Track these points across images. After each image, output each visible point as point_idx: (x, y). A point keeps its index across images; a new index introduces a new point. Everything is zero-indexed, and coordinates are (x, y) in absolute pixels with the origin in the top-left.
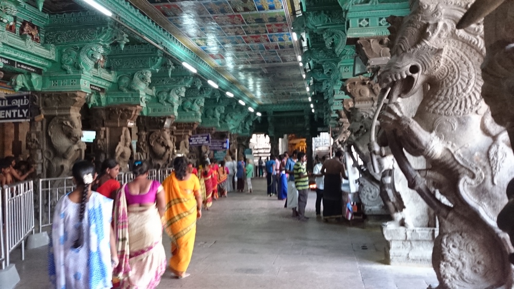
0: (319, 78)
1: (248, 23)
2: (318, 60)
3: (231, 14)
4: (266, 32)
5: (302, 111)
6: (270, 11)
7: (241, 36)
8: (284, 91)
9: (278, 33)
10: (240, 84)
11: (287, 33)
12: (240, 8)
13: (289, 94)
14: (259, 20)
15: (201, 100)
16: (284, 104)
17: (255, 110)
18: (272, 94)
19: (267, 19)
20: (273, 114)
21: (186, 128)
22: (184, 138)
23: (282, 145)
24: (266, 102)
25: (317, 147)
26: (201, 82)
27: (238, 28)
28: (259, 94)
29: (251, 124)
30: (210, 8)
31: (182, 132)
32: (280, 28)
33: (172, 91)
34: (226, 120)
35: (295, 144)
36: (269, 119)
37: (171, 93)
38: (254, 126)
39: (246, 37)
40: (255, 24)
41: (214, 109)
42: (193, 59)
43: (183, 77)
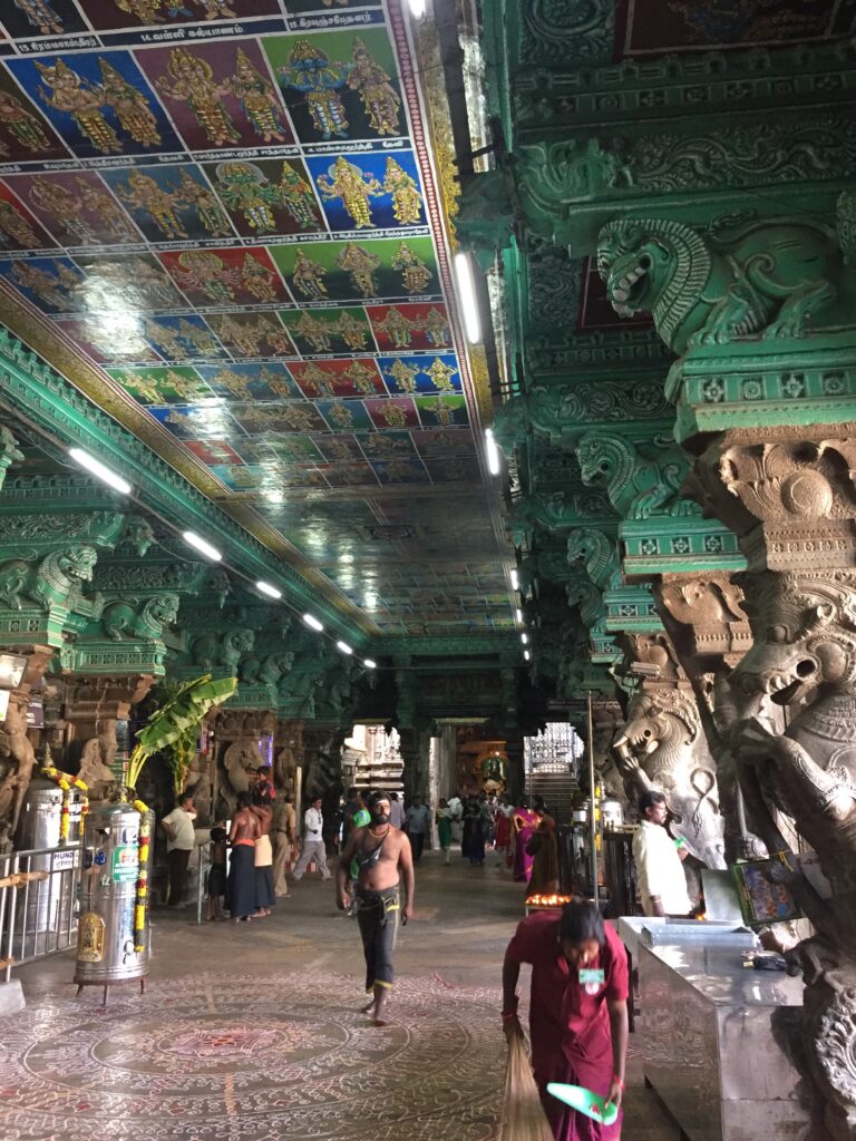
0: (554, 521)
1: (300, 297)
2: (558, 428)
3: (227, 243)
4: (370, 348)
5: (495, 657)
6: (376, 235)
7: (282, 361)
8: (441, 591)
9: (410, 353)
10: (309, 566)
11: (444, 352)
12: (261, 216)
13: (457, 602)
14: (340, 284)
15: (168, 601)
16: (444, 634)
17: (356, 650)
18: (407, 600)
19: (368, 277)
20: (413, 664)
21: (110, 694)
22: (102, 731)
23: (438, 757)
24: (392, 629)
25: (535, 765)
26: (150, 532)
27: (264, 323)
28: (371, 601)
29: (347, 693)
30: (139, 204)
31: (95, 707)
32: (418, 326)
33: (46, 563)
34: (262, 676)
35: (475, 755)
36: (400, 679)
37: (44, 569)
38: (356, 699)
39: (303, 366)
40: (325, 306)
41: (221, 640)
42: (128, 454)
43: (90, 512)
